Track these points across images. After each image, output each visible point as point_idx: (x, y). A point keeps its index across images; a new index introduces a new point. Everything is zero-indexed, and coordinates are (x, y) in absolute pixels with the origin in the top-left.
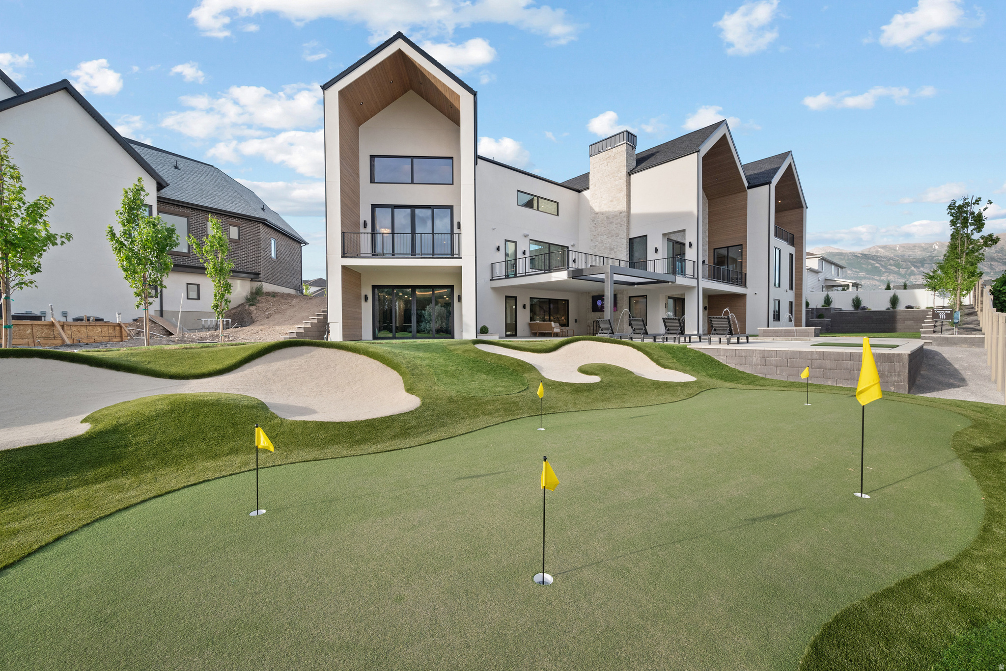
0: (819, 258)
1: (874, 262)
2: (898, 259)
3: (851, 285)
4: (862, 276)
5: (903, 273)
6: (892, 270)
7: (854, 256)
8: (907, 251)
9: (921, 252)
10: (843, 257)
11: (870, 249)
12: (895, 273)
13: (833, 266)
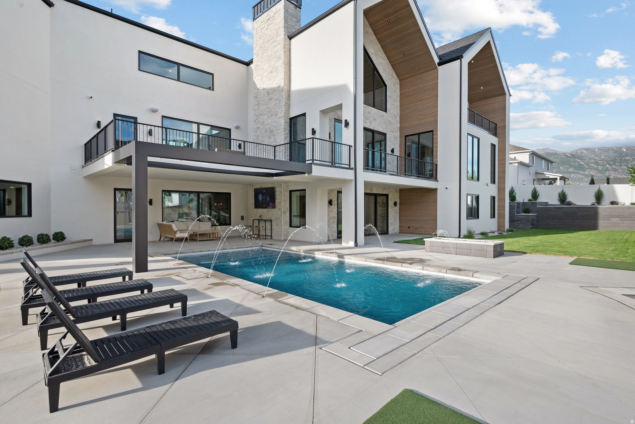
0: (530, 152)
1: (580, 161)
2: (597, 158)
3: (558, 178)
4: (571, 171)
5: (600, 169)
6: (592, 167)
7: (565, 156)
8: (603, 152)
9: (613, 154)
10: (557, 157)
11: (577, 150)
12: (595, 169)
13: (543, 161)
